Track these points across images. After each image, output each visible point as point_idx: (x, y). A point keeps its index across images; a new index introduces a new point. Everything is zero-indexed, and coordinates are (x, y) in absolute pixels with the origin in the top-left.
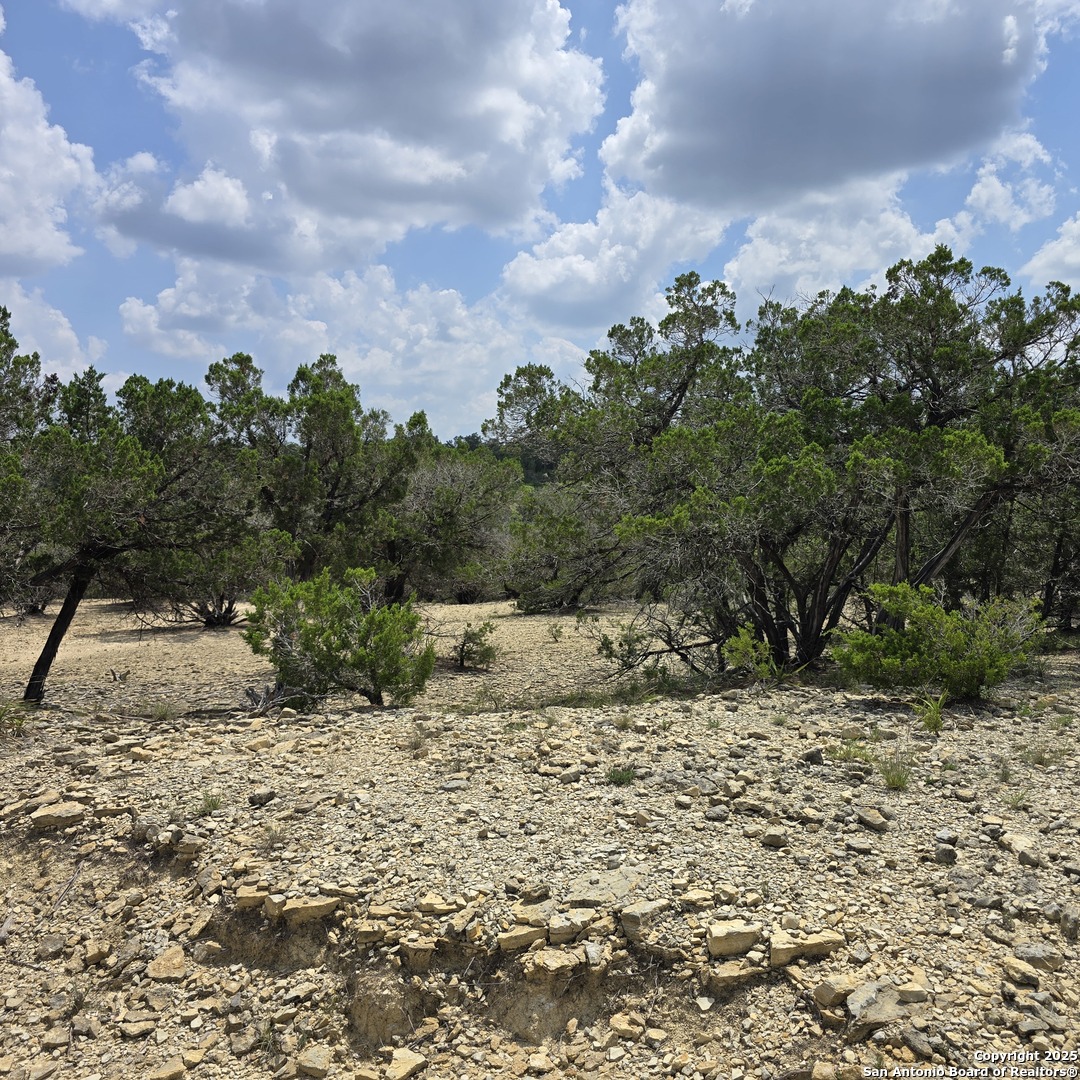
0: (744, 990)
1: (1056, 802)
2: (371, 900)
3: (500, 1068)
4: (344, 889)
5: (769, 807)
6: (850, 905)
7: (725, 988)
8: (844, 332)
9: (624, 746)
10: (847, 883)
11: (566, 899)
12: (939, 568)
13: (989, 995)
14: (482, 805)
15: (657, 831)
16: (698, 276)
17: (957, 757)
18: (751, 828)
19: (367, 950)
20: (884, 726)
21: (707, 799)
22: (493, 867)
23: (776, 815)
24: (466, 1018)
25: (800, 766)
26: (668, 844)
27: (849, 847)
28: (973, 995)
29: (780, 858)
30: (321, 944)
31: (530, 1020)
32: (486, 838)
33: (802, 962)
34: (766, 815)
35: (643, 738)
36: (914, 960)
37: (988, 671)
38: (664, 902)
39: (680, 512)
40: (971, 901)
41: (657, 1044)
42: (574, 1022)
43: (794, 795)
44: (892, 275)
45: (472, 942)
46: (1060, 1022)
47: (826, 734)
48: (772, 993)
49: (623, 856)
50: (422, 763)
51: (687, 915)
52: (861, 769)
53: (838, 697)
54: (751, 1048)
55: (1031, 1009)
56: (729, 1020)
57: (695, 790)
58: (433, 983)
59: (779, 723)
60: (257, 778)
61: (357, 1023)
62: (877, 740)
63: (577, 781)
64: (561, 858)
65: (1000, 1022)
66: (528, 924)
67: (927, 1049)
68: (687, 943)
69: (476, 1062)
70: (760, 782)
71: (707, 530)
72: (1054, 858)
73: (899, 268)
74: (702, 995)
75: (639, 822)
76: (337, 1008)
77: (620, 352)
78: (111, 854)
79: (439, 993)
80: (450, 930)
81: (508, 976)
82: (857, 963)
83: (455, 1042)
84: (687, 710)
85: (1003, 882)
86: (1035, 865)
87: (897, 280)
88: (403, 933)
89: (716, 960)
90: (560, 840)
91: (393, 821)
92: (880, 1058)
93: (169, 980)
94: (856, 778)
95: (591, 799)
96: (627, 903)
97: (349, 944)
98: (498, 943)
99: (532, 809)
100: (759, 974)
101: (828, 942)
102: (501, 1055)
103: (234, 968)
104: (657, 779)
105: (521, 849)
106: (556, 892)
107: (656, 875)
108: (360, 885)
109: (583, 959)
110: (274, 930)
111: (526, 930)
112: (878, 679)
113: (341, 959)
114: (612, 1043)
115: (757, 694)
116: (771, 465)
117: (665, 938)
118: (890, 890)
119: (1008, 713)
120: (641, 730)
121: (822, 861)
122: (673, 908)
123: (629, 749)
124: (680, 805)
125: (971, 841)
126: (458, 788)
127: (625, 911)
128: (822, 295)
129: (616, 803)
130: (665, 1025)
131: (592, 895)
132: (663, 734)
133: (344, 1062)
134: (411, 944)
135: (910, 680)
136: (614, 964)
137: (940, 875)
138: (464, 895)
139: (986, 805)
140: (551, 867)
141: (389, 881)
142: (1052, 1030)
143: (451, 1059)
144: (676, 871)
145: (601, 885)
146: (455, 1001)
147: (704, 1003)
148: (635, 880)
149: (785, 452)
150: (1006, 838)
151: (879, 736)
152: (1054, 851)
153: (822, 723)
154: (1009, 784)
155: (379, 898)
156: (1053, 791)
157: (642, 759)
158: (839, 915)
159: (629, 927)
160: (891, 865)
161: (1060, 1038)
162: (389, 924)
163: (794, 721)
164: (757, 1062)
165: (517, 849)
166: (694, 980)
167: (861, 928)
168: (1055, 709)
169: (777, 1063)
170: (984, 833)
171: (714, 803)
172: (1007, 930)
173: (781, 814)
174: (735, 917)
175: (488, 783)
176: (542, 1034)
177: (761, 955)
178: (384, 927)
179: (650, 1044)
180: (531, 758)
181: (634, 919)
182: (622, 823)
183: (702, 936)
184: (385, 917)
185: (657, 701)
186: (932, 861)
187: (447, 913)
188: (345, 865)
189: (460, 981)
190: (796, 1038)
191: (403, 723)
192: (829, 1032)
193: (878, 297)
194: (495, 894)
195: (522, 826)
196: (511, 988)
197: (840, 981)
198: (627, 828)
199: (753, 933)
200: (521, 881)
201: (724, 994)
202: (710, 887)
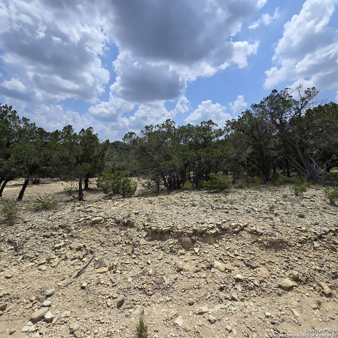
2: (176, 227)
3: (211, 248)
4: (170, 226)
5: (219, 208)
6: (245, 219)
7: (237, 232)
10: (241, 217)
11: (207, 223)
16: (170, 120)
18: (221, 211)
19: (181, 234)
22: (191, 220)
23: (222, 209)
24: (201, 242)
26: (212, 214)
27: (236, 212)
28: (269, 228)
29: (230, 214)
30: (169, 235)
31: (211, 241)
33: (245, 227)
36: (259, 225)
38: (221, 222)
41: (232, 241)
42: (217, 240)
45: (198, 231)
48: (243, 232)
49: (208, 216)
54: (246, 239)
56: (240, 236)
58: (193, 238)
61: (184, 246)
63: (187, 206)
64: (200, 218)
67: (270, 235)
68: (228, 227)
69: (207, 248)
73: (203, 122)
74: (234, 234)
76: (179, 244)
78: (114, 226)
79: (195, 239)
80: (193, 230)
81: (205, 235)
83: (202, 246)
88: (186, 231)
89: (234, 229)
93: (145, 245)
94: (225, 203)
95: (193, 209)
97: (176, 234)
98: (202, 231)
99: (186, 211)
100: (240, 230)
101: (247, 224)
102: (210, 246)
103: (156, 241)
106: (205, 222)
107: (216, 218)
108: (172, 225)
109: (216, 231)
110: (160, 234)
111: (206, 228)
113: (175, 237)
117: (225, 227)
122: (223, 223)
127: (218, 224)
130: (231, 238)
131: (211, 222)
134: (189, 232)
138: (191, 224)
141: (176, 224)
143: (203, 248)
144: (218, 217)
145: (210, 220)
146: (198, 240)
148: (214, 219)
159: (219, 226)
165: (192, 217)
166: (232, 232)
167: (249, 222)
174: (233, 223)
176: (213, 243)
177: (239, 227)
178: (182, 230)
181: (220, 225)
183: (230, 226)
187: (191, 227)
189: (197, 237)
190: (251, 237)
192: (255, 235)
194: (196, 224)
196: (206, 237)
197: (254, 228)
199: (237, 224)
200: (198, 221)
202: (225, 219)
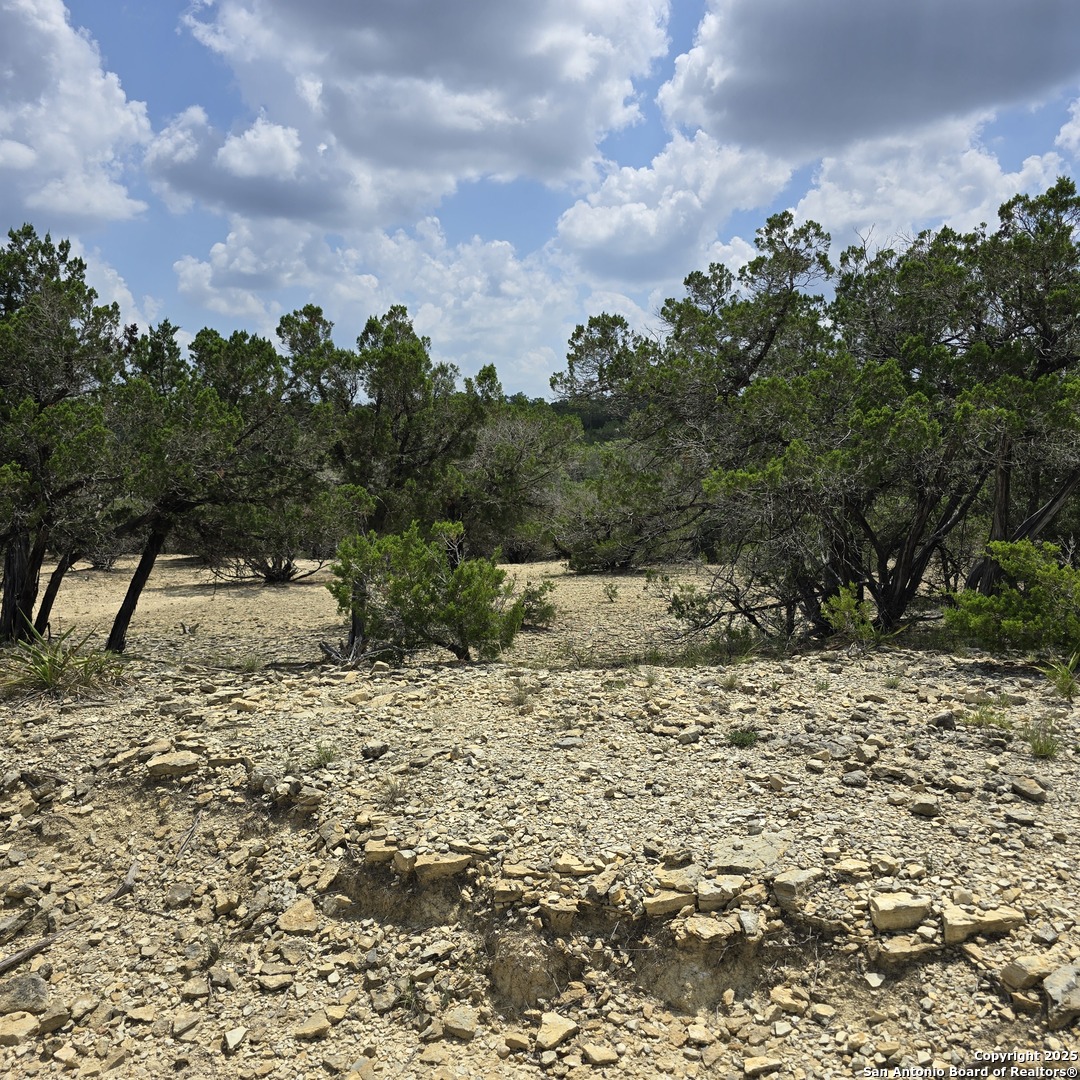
0: (916, 967)
2: (504, 859)
3: (657, 1037)
4: (475, 847)
5: (911, 773)
6: (1024, 880)
7: (896, 965)
8: (951, 273)
9: (735, 707)
10: (1015, 857)
11: (711, 865)
12: (1040, 527)
14: (602, 763)
15: (794, 796)
16: (791, 216)
18: (897, 796)
19: (506, 909)
20: (1009, 690)
21: (839, 764)
22: (626, 828)
23: (920, 782)
24: (614, 984)
25: (931, 731)
26: (809, 810)
27: (1009, 819)
29: (934, 828)
30: (454, 902)
31: (684, 989)
32: (613, 797)
33: (980, 939)
34: (909, 782)
35: (753, 699)
38: (819, 871)
39: (774, 466)
41: (826, 1021)
42: (729, 993)
43: (933, 762)
44: (1005, 212)
45: (616, 906)
47: (949, 698)
48: (949, 971)
49: (763, 822)
50: (529, 719)
51: (843, 886)
52: (1002, 736)
53: (944, 659)
54: (934, 1029)
56: (903, 998)
57: (826, 754)
58: (577, 946)
59: (891, 686)
60: (366, 731)
61: (499, 984)
62: (1005, 705)
63: (697, 741)
64: (697, 821)
66: (673, 888)
68: (849, 916)
69: (631, 1030)
70: (892, 746)
71: (800, 485)
73: (1014, 203)
74: (870, 970)
75: (773, 787)
76: (476, 968)
77: (696, 301)
78: (229, 804)
79: (584, 956)
80: (592, 892)
81: (657, 942)
82: (1043, 943)
83: (605, 1008)
84: (788, 671)
87: (1010, 217)
88: (541, 894)
89: (883, 934)
90: (692, 803)
91: (513, 778)
93: (301, 933)
94: (996, 744)
95: (715, 761)
96: (779, 871)
97: (484, 903)
98: (644, 908)
99: (654, 769)
100: (932, 950)
101: (1008, 920)
102: (656, 1023)
103: (366, 923)
104: (781, 741)
105: (652, 810)
106: (699, 857)
107: (803, 842)
108: (491, 843)
109: (738, 929)
110: (404, 885)
111: (672, 896)
112: (994, 642)
113: (477, 917)
114: (776, 1016)
115: (858, 656)
116: (870, 416)
117: (823, 909)
118: (1066, 866)
120: (749, 691)
121: (981, 833)
122: (827, 878)
123: (741, 710)
124: (812, 769)
126: (573, 746)
127: (778, 879)
128: (922, 235)
129: (743, 765)
130: (832, 1001)
131: (739, 861)
132: (774, 695)
133: (490, 1024)
134: (553, 906)
135: (1027, 643)
136: (769, 934)
138: (601, 857)
140: (689, 831)
141: (520, 839)
143: (603, 1026)
144: (824, 838)
145: (745, 850)
146: (600, 965)
147: (874, 979)
148: (783, 847)
149: (884, 403)
151: (1006, 701)
153: (940, 687)
155: (513, 857)
157: (760, 722)
158: (1014, 891)
159: (783, 896)
160: (1060, 838)
162: (526, 884)
163: (904, 683)
164: (945, 1045)
165: (648, 811)
166: (861, 955)
167: (1042, 906)
169: (967, 1048)
171: (849, 768)
173: (924, 781)
174: (899, 890)
175: (602, 741)
176: (697, 1004)
177: (933, 931)
178: (521, 887)
179: (818, 1019)
180: (641, 717)
181: (788, 889)
182: (755, 786)
183: (866, 908)
184: (521, 877)
185: (752, 662)
187: (585, 875)
188: (472, 822)
189: (604, 945)
190: (985, 1022)
191: (496, 677)
192: (1022, 1016)
193: (988, 235)
194: (634, 856)
195: (649, 786)
196: (661, 955)
197: (1034, 962)
198: (761, 791)
199: (923, 908)
200: (660, 844)
201: (895, 971)
202: (865, 857)
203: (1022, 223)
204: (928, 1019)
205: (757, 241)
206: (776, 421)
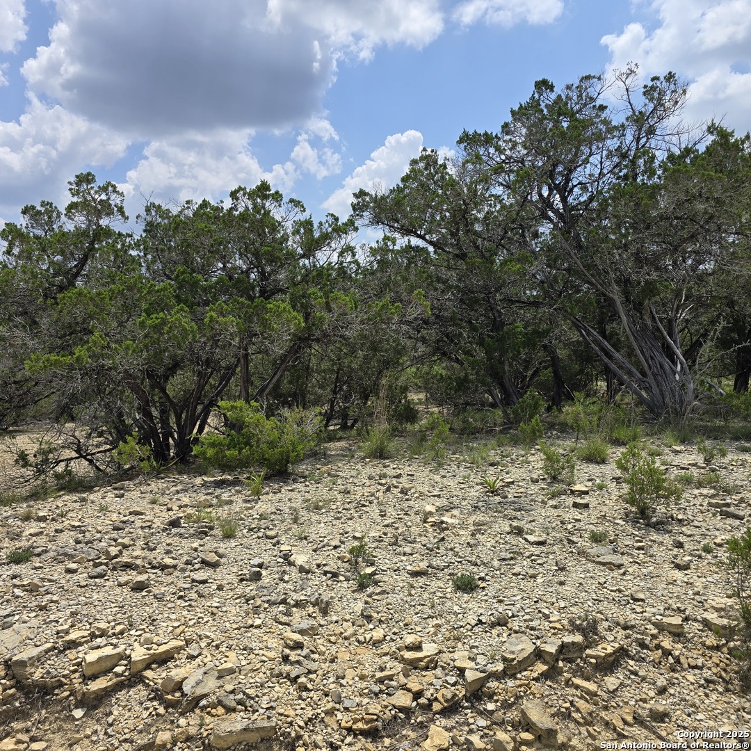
0: (110, 696)
1: (323, 532)
5: (139, 562)
6: (190, 620)
7: (95, 698)
8: (203, 230)
9: (27, 533)
10: (190, 605)
12: (267, 391)
13: (273, 660)
15: (48, 593)
16: (93, 176)
17: (269, 511)
18: (123, 579)
20: (225, 496)
21: (91, 563)
23: (143, 567)
25: (164, 530)
26: (56, 602)
27: (193, 581)
28: (264, 662)
29: (143, 597)
33: (154, 666)
34: (136, 568)
35: (43, 525)
36: (229, 647)
37: (291, 454)
38: (49, 645)
39: (79, 351)
40: (268, 601)
43: (158, 551)
44: (233, 195)
46: (314, 666)
47: (186, 506)
48: (131, 693)
49: (17, 617)
51: (68, 652)
52: (206, 527)
53: (198, 481)
54: (112, 736)
55: (298, 662)
56: (97, 721)
57: (82, 558)
59: (154, 502)
62: (220, 506)
65: (280, 675)
67: (233, 704)
68: (66, 672)
70: (134, 545)
71: (103, 366)
72: (318, 566)
73: (238, 191)
74: (77, 707)
75: (32, 589)
77: (32, 227)
82: (192, 657)
84: (84, 500)
85: (289, 586)
86: (308, 572)
87: (237, 199)
89: (89, 679)
92: (202, 718)
94: (202, 534)
96: (16, 652)
100: (122, 682)
101: (173, 648)
104: (51, 554)
107: (44, 626)
112: (224, 466)
115: (140, 484)
116: (152, 319)
118: (218, 605)
119: (302, 480)
120: (43, 519)
121: (173, 594)
122: (55, 648)
123: (30, 535)
124: (69, 571)
125: (272, 564)
127: (15, 658)
128: (188, 202)
129: (14, 577)
130: (46, 738)
132: (60, 520)
135: (244, 464)
136: (4, 701)
137: (251, 589)
139: (283, 539)
142: (310, 672)
144: (61, 620)
147: (78, 713)
148: (25, 633)
149: (162, 310)
150: (292, 559)
151: (222, 503)
152: (319, 562)
153: (184, 499)
154: (298, 524)
156: (322, 525)
157: (41, 541)
158: (182, 628)
159: (17, 671)
160: (220, 588)
161: (313, 676)
163: (165, 499)
166: (71, 698)
167: (197, 634)
168: (329, 475)
169: (131, 742)
170: (280, 557)
171: (96, 565)
172: (288, 616)
173: (147, 566)
174: (106, 645)
177: (123, 668)
181: (22, 664)
182: (17, 592)
183: (79, 664)
185: (60, 496)
186: (247, 580)
190: (146, 721)
192: (170, 710)
193: (225, 209)
197: (176, 673)
198: (22, 595)
199: (119, 654)
201: (95, 703)
202: (88, 627)
203: (244, 204)
204: (109, 731)
205: (70, 189)
206: (84, 320)
